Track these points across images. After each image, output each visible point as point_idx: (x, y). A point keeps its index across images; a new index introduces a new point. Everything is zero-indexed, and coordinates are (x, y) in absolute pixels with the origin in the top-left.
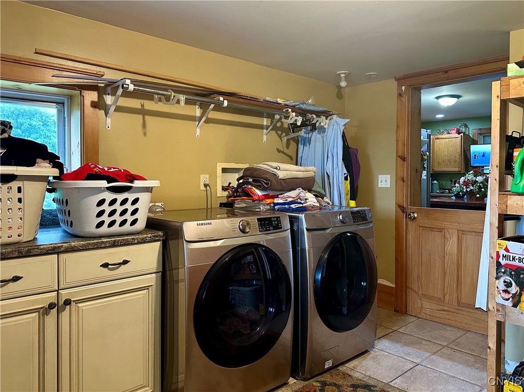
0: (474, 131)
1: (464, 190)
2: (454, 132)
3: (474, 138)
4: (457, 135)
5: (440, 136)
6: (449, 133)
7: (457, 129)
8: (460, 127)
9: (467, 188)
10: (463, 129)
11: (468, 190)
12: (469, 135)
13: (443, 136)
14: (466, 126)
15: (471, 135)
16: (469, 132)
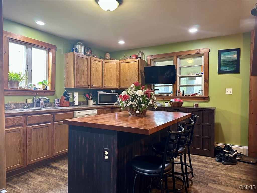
0: (148, 57)
1: (125, 106)
2: (134, 57)
3: (148, 63)
4: (136, 60)
5: (124, 61)
6: (131, 59)
7: (136, 56)
8: (138, 54)
9: (127, 103)
10: (140, 56)
11: (128, 105)
12: (144, 61)
13: (126, 61)
14: (142, 54)
15: (146, 61)
16: (145, 58)
